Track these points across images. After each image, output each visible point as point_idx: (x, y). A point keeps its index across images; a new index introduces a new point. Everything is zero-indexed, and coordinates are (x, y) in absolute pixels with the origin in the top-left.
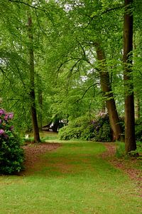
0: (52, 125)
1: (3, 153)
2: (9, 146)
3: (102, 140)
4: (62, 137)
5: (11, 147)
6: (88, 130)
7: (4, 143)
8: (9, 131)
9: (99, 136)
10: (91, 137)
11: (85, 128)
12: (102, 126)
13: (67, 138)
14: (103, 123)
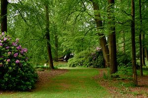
0: (66, 57)
1: (19, 76)
2: (23, 72)
3: (98, 67)
4: (70, 65)
5: (24, 72)
6: (88, 60)
7: (19, 69)
8: (23, 61)
9: (95, 64)
10: (90, 65)
11: (86, 58)
12: (97, 57)
13: (74, 66)
14: (98, 55)
